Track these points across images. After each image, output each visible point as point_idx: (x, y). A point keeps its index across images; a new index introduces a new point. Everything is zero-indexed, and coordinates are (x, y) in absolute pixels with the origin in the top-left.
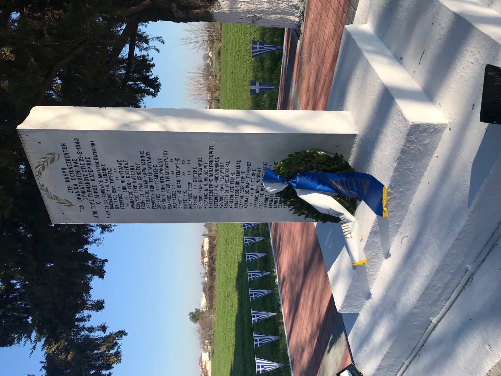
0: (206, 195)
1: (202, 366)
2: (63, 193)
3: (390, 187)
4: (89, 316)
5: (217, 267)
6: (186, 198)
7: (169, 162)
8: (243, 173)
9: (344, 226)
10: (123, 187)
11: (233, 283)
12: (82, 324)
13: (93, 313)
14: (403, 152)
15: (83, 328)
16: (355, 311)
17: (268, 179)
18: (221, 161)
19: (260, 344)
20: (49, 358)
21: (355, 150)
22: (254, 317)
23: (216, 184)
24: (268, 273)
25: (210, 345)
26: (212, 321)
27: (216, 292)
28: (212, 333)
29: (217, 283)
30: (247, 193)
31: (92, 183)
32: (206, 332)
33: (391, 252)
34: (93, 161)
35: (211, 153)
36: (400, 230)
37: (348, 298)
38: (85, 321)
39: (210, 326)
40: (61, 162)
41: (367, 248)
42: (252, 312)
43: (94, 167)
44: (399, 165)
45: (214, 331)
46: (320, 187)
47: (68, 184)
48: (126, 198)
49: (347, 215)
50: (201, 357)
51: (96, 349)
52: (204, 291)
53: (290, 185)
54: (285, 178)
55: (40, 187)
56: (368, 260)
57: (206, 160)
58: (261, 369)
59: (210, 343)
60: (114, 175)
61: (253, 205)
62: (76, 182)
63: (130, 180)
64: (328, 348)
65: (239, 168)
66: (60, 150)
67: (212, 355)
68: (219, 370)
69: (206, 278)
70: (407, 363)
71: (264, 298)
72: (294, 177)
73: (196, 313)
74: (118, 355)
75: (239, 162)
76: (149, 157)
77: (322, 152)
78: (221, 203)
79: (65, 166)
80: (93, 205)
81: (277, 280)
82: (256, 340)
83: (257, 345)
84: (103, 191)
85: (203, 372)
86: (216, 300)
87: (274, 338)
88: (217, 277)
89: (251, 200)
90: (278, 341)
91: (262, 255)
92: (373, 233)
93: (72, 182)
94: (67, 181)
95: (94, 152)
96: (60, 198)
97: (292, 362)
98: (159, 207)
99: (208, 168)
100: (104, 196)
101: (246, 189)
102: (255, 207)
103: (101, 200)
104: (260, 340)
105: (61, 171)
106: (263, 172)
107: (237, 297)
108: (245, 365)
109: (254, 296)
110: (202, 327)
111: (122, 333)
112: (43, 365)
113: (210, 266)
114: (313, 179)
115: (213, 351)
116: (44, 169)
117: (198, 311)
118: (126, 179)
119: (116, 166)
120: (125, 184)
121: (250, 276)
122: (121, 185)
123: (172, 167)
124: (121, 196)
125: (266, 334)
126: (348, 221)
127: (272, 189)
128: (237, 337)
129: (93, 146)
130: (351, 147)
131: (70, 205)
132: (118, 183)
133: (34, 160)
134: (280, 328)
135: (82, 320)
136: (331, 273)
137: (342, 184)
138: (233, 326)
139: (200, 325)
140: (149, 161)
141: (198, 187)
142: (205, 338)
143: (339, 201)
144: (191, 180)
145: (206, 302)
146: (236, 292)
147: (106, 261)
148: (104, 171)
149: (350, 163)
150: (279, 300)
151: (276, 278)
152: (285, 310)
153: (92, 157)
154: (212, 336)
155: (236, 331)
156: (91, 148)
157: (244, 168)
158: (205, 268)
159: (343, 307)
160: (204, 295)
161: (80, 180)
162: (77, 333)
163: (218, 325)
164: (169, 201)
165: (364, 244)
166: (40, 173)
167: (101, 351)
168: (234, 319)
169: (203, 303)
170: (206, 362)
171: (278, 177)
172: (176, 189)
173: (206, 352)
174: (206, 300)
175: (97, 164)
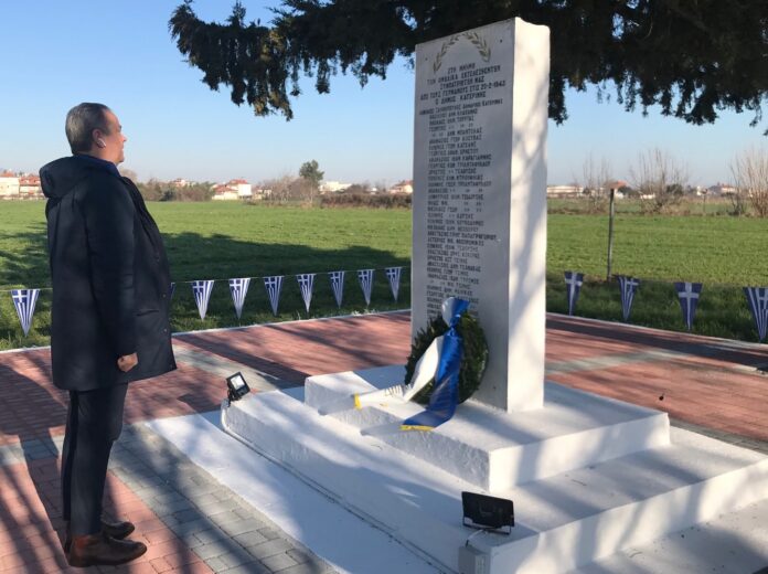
0: (442, 228)
1: (230, 184)
2: (448, 62)
3: (432, 433)
4: (310, 75)
5: (393, 210)
6: (440, 205)
7: (479, 187)
8: (466, 274)
9: (399, 388)
10: (453, 133)
11: (361, 242)
12: (302, 65)
13: (314, 80)
14: (465, 446)
15: (296, 67)
16: (307, 398)
17: (459, 304)
18: (480, 248)
19: (268, 286)
20: (264, 31)
21: (489, 408)
22: (305, 277)
23: (455, 240)
24: (368, 301)
25: (263, 199)
26: (302, 202)
27: (350, 209)
28: (282, 202)
29: (364, 210)
30: (445, 278)
31: (458, 96)
32: (284, 191)
33: (367, 437)
34: (481, 99)
35: (488, 237)
36: (390, 446)
37: (321, 389)
38: (306, 70)
39: (293, 198)
40: (480, 64)
41: (373, 410)
42: (313, 275)
43: (475, 100)
44: (453, 441)
45: (285, 206)
46: (445, 364)
47: (458, 69)
48: (441, 135)
49: (412, 392)
50: (244, 182)
51: (272, 87)
52: (354, 187)
53: (449, 329)
54: (457, 324)
55: (455, 35)
56: (360, 411)
57: (481, 230)
58: (235, 285)
59: (266, 199)
60: (466, 123)
61: (432, 285)
62: (460, 79)
63: (461, 141)
64: (264, 374)
65: (472, 268)
66: (493, 63)
67: (247, 202)
68: (225, 215)
69: (375, 190)
70: (252, 445)
71: (331, 293)
72: (458, 334)
73: (316, 172)
74: (264, 111)
75: (478, 270)
76: (484, 165)
77: (483, 368)
78: (433, 246)
79: (477, 67)
80: (435, 95)
81: (358, 315)
82: (273, 280)
83: (267, 280)
84: (450, 108)
85: (220, 186)
86: (336, 210)
87: (275, 306)
88: (376, 211)
89: (437, 283)
90: (272, 311)
91: (395, 293)
92: (387, 417)
93: (459, 73)
94: (461, 68)
95: (491, 102)
96: (444, 57)
97: (242, 330)
98: (431, 172)
99: (472, 233)
100: (444, 109)
101: (449, 276)
102: (428, 287)
103: (440, 105)
104: (273, 285)
105: (470, 62)
106: (466, 297)
107: (338, 248)
108: (234, 260)
109: (334, 278)
110: (294, 183)
111: (289, 115)
112: (256, 23)
113: (395, 198)
114: (454, 355)
115: (254, 204)
116: (475, 42)
117: (320, 176)
118: (461, 136)
119: (476, 127)
120: (456, 135)
121: (365, 273)
122: (456, 129)
123: (473, 190)
124: (443, 128)
125: (281, 293)
126: (404, 392)
127: (446, 307)
128: (276, 247)
129: (497, 102)
130: (494, 405)
131: (436, 69)
132: (457, 127)
133: (483, 32)
134: (288, 315)
135: (307, 66)
136: (350, 375)
137: (446, 388)
138: (293, 241)
139: (297, 180)
140: (480, 164)
141: (451, 218)
142: (274, 189)
143: (427, 385)
144: (459, 212)
145: (335, 190)
146: (346, 248)
147: (384, 78)
148: (470, 111)
149: (470, 402)
150: (328, 316)
151: (362, 312)
152: (313, 323)
153: (486, 99)
154: (277, 202)
155: (285, 246)
156: (494, 99)
157: (472, 275)
158: (393, 188)
159: (313, 384)
160: (346, 186)
161: (462, 83)
162: (292, 61)
163: (295, 213)
164: (437, 185)
165: (378, 407)
166: (470, 38)
167: (271, 93)
168: (304, 242)
169: (333, 185)
170: (235, 192)
171: (459, 316)
172: (450, 194)
173: (253, 190)
174: (338, 192)
175: (478, 105)
